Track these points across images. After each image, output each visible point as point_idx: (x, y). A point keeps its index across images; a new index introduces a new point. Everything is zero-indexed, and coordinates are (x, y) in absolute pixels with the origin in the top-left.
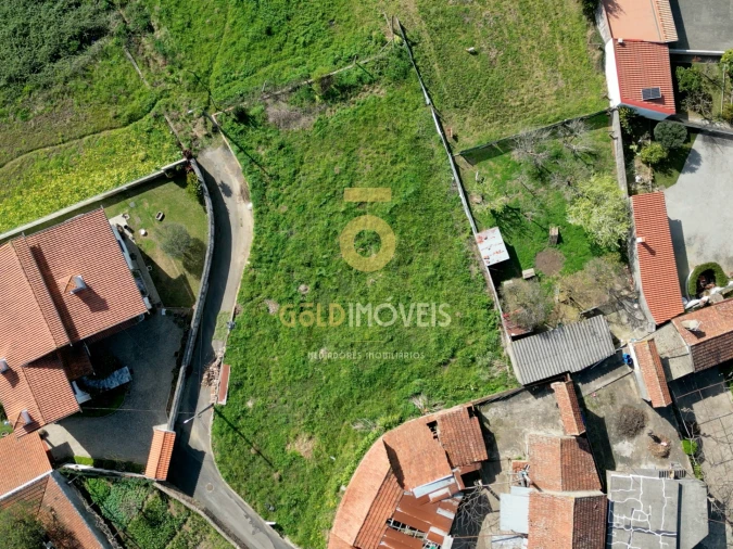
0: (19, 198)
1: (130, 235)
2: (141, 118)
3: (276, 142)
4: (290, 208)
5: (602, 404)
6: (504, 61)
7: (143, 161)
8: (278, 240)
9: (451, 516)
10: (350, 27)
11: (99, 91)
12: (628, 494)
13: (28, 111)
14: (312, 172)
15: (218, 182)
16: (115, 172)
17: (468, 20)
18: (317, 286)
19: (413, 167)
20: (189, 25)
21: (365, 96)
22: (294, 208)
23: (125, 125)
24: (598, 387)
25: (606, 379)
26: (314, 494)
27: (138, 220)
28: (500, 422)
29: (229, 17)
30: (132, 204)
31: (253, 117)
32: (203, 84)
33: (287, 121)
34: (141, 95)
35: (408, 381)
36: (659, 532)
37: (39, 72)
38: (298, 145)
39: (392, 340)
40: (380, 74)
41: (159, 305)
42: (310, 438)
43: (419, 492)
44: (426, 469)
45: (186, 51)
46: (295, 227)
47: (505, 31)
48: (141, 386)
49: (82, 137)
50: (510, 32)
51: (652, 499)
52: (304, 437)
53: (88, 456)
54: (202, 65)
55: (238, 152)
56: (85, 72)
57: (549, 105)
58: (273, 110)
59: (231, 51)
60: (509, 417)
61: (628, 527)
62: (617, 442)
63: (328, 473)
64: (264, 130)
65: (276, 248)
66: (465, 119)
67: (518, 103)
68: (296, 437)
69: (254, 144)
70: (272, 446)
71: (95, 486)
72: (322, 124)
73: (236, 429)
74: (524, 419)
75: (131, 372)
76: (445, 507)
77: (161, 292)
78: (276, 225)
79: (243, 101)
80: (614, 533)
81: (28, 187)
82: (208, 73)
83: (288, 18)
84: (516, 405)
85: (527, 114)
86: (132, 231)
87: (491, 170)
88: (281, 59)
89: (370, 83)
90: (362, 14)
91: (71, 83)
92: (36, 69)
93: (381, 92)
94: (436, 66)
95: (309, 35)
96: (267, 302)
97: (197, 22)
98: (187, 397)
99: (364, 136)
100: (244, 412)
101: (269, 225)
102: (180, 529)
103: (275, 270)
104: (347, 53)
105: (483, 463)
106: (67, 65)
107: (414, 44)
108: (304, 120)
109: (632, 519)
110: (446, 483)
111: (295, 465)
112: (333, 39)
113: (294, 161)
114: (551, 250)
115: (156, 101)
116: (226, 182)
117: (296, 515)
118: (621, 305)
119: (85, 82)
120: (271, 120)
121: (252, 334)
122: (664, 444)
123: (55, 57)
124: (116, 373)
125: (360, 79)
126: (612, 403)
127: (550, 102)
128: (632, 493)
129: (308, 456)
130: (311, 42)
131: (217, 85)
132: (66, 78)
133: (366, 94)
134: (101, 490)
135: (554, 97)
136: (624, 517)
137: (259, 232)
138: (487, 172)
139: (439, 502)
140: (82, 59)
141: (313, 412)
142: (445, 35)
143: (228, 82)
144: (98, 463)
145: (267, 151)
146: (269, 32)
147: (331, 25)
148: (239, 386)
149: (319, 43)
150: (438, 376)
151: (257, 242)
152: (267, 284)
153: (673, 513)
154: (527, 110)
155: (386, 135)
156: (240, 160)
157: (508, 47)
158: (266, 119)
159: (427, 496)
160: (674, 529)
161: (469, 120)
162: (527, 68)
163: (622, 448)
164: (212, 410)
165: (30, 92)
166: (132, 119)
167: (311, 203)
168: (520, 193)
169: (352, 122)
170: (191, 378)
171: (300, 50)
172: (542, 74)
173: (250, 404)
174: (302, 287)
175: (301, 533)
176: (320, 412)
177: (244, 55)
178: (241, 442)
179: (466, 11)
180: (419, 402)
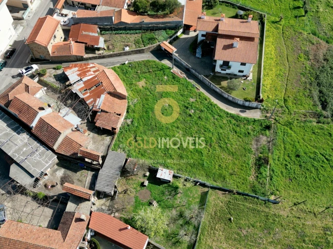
0: (274, 60)
1: (243, 78)
2: (284, 103)
3: (252, 133)
4: (224, 124)
5: (81, 176)
6: (238, 234)
7: (268, 96)
8: (215, 114)
9: (87, 102)
10: (285, 186)
11: (301, 97)
12: (46, 157)
13: (304, 76)
14: (233, 137)
15: (247, 111)
16: (268, 87)
17: (265, 231)
18: (190, 115)
19: (214, 171)
20: (314, 133)
21: (253, 171)
22: (223, 125)
23: (284, 98)
24: (88, 178)
25: (88, 183)
26: (125, 78)
27: (247, 83)
28: (103, 140)
29: (311, 147)
30: (254, 84)
31: (265, 131)
32: (287, 125)
33: (257, 141)
34: (293, 107)
35: (138, 123)
36: (26, 159)
37: (317, 85)
38: (246, 139)
39: (156, 126)
40: (259, 182)
41: (215, 74)
42: (143, 86)
43: (103, 96)
44: (107, 103)
45: (303, 126)
46: (216, 121)
47: (252, 244)
48: (192, 58)
49: (286, 85)
50: (250, 245)
51: (38, 164)
52: (144, 85)
53: (181, 37)
54: (295, 129)
55: (254, 119)
56: (311, 96)
57: (208, 240)
58: (265, 138)
59: (297, 140)
60: (102, 143)
61: (36, 150)
62: (65, 172)
63: (128, 85)
64: (258, 132)
65: (212, 111)
66: (222, 202)
67: (217, 228)
68: (146, 83)
69: (254, 126)
70: (149, 76)
71: (172, 32)
72: (250, 151)
73: (161, 70)
74: (98, 148)
75: (198, 58)
76: (92, 102)
77: (219, 77)
78: (220, 116)
79: (273, 132)
80: (38, 145)
81: (276, 64)
82: (291, 129)
83: (300, 166)
84: (104, 148)
85: (210, 228)
86: (244, 79)
87: (195, 198)
88: (284, 154)
89: (257, 176)
90: (289, 193)
91: (308, 91)
92: (319, 84)
93: (251, 179)
94: (251, 205)
95: (289, 169)
96: (195, 99)
97: (314, 136)
98: (180, 66)
99: (237, 162)
100: (164, 74)
101: (222, 114)
102: (144, 44)
103: (204, 107)
104: (275, 178)
105: (95, 123)
106: (316, 94)
107: (265, 203)
108: (255, 146)
109: (37, 153)
110: (99, 105)
111: (138, 78)
112: (283, 176)
113: (240, 134)
114: (149, 199)
115: (288, 109)
116: (245, 113)
117: (123, 70)
118: (109, 210)
119: (307, 95)
120: (261, 136)
121: (187, 89)
122: (49, 187)
123: (321, 92)
124: (201, 53)
125: (261, 173)
126: (78, 179)
127: (209, 242)
128: (45, 158)
129: (138, 83)
130: (286, 168)
131: (284, 129)
132: (311, 90)
133: (253, 173)
134: (169, 32)
135: (210, 245)
136: (40, 151)
137: (221, 110)
138: (195, 196)
139: (95, 101)
140: (316, 99)
141: (150, 91)
142: (263, 218)
143: (284, 132)
144: (177, 38)
145: (250, 129)
146: (298, 156)
147: (290, 179)
148: (174, 78)
149: (284, 170)
150: (133, 132)
151: (218, 107)
152: (201, 102)
153: (27, 167)
154: (211, 229)
155: (232, 169)
156: (251, 119)
157: (244, 240)
158: (262, 134)
159: (100, 98)
160: (22, 165)
161: (221, 204)
162: (230, 242)
163: (61, 172)
164: (172, 67)
165: (311, 79)
166: (285, 101)
167: (221, 131)
168: (178, 203)
169: (245, 161)
170: (185, 69)
171: (284, 162)
172: (224, 247)
173: (166, 77)
174: (193, 111)
175: (117, 69)
176: (148, 93)
177: (292, 143)
178: (156, 69)
179: (270, 233)
180: (129, 122)
